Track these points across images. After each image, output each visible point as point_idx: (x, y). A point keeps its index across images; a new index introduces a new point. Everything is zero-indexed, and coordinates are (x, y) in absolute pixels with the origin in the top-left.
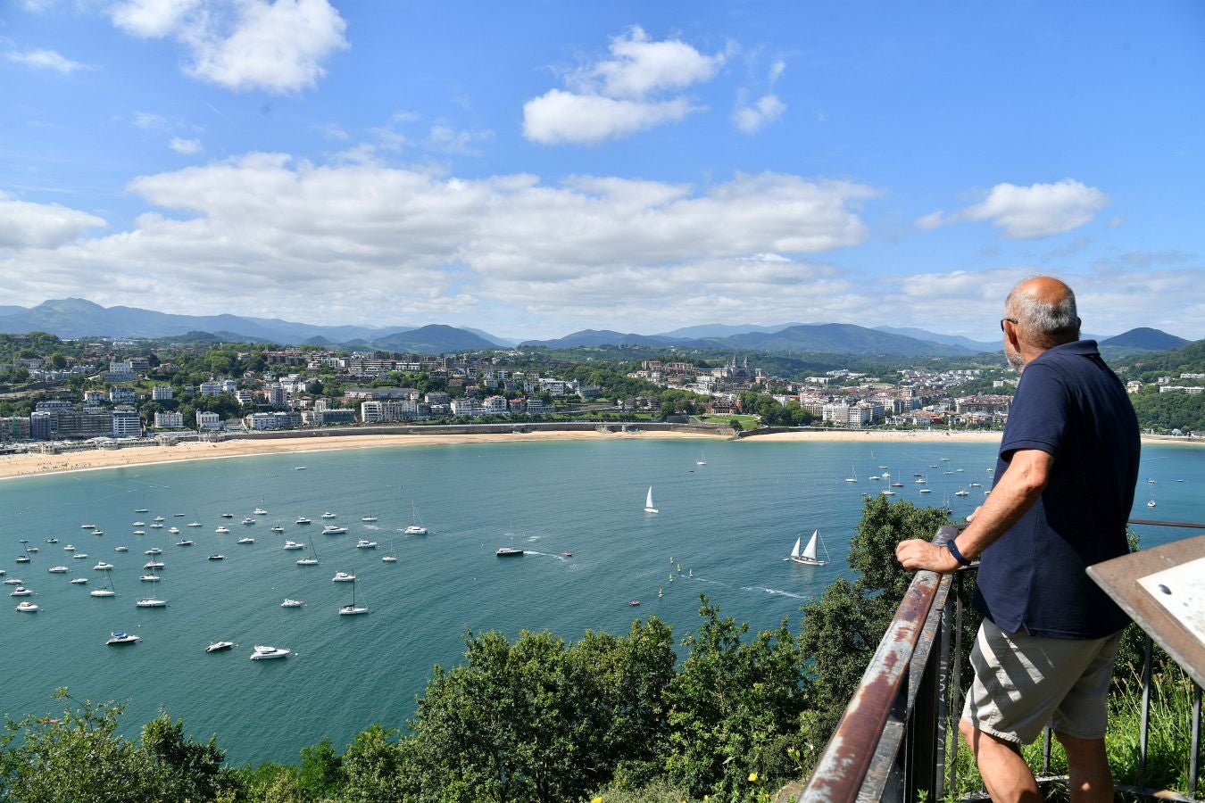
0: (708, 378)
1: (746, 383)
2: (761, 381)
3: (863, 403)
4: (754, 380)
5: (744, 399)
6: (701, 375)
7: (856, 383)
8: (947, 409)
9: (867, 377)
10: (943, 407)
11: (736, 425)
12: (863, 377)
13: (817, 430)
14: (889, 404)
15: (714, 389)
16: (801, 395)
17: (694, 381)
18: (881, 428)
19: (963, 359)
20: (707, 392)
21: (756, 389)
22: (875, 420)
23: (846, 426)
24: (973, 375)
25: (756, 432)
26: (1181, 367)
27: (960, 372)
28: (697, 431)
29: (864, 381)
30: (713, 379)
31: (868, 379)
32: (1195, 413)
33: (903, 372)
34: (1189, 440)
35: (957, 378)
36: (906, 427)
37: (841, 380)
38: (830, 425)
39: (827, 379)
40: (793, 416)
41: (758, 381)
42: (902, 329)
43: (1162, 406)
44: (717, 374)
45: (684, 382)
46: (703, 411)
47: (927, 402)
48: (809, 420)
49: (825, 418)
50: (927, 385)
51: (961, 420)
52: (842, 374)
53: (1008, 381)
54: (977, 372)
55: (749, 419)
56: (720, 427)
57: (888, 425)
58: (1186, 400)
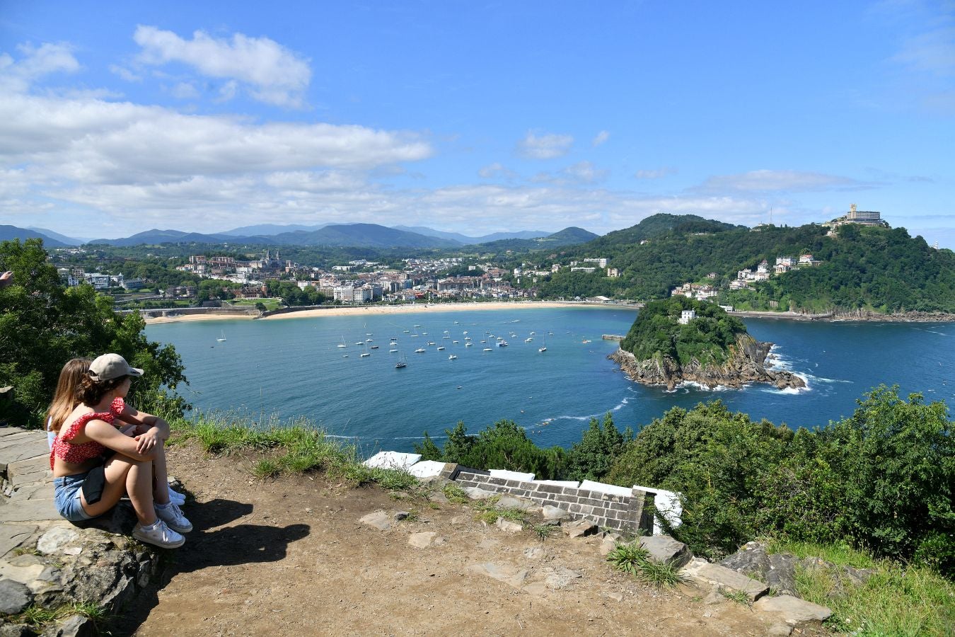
0: (246, 269)
1: (278, 272)
2: (290, 270)
3: (366, 286)
4: (284, 270)
5: (268, 286)
6: (241, 267)
7: (371, 270)
8: (430, 288)
9: (379, 265)
10: (428, 286)
11: (260, 307)
12: (376, 265)
13: (327, 308)
14: (387, 285)
15: (250, 278)
16: (321, 281)
17: (234, 272)
18: (378, 304)
19: (454, 250)
20: (245, 281)
21: (285, 277)
22: (375, 298)
23: (352, 304)
24: (457, 262)
25: (278, 311)
26: (586, 254)
27: (448, 260)
28: (229, 313)
29: (377, 268)
30: (251, 270)
31: (380, 267)
32: (589, 285)
33: (407, 261)
34: (584, 303)
35: (446, 264)
36: (396, 303)
37: (359, 268)
38: (338, 304)
39: (349, 267)
40: (310, 298)
41: (287, 271)
42: (413, 228)
43: (570, 281)
44: (254, 265)
45: (226, 273)
46: (233, 296)
47: (418, 283)
48: (322, 300)
49: (335, 298)
50: (424, 270)
51: (438, 296)
52: (361, 263)
53: (479, 265)
54: (460, 259)
55: (271, 301)
56: (249, 308)
57: (384, 301)
58: (584, 276)
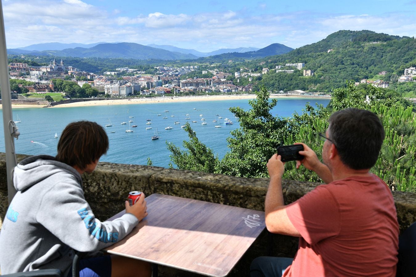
0: (37, 72)
1: (63, 74)
2: (72, 73)
3: (128, 84)
4: (67, 73)
5: (55, 83)
6: (34, 70)
7: (132, 74)
8: (175, 85)
9: (138, 71)
10: (173, 85)
11: (49, 99)
12: (136, 71)
13: (100, 100)
14: (143, 83)
15: (41, 79)
16: (95, 81)
17: (28, 74)
18: (137, 97)
19: (191, 61)
20: (37, 81)
21: (68, 78)
22: (135, 93)
23: (118, 97)
24: (194, 68)
25: (62, 102)
26: (287, 61)
27: (187, 67)
28: (24, 103)
29: (137, 73)
30: (41, 73)
31: (139, 72)
32: (290, 82)
33: (158, 68)
34: (287, 95)
35: (186, 70)
36: (150, 96)
37: (124, 73)
38: (108, 97)
39: (116, 73)
40: (87, 92)
41: (70, 74)
42: (163, 46)
43: (276, 80)
44: (44, 69)
45: (21, 75)
46: (27, 91)
47: (166, 82)
48: (96, 94)
49: (106, 92)
50: (170, 74)
51: (181, 91)
52: (125, 70)
53: (210, 71)
54: (196, 67)
55: (58, 94)
56: (40, 100)
57: (141, 95)
58: (286, 76)
